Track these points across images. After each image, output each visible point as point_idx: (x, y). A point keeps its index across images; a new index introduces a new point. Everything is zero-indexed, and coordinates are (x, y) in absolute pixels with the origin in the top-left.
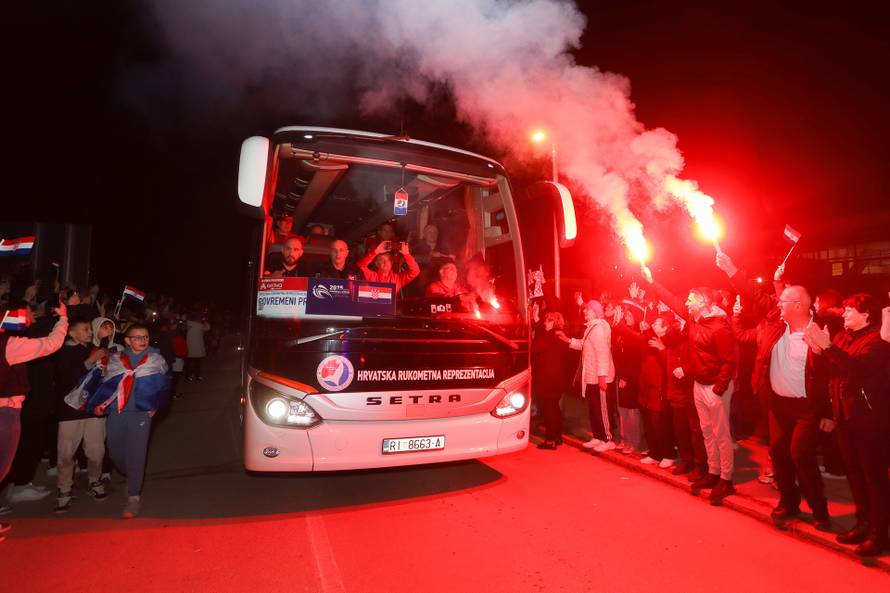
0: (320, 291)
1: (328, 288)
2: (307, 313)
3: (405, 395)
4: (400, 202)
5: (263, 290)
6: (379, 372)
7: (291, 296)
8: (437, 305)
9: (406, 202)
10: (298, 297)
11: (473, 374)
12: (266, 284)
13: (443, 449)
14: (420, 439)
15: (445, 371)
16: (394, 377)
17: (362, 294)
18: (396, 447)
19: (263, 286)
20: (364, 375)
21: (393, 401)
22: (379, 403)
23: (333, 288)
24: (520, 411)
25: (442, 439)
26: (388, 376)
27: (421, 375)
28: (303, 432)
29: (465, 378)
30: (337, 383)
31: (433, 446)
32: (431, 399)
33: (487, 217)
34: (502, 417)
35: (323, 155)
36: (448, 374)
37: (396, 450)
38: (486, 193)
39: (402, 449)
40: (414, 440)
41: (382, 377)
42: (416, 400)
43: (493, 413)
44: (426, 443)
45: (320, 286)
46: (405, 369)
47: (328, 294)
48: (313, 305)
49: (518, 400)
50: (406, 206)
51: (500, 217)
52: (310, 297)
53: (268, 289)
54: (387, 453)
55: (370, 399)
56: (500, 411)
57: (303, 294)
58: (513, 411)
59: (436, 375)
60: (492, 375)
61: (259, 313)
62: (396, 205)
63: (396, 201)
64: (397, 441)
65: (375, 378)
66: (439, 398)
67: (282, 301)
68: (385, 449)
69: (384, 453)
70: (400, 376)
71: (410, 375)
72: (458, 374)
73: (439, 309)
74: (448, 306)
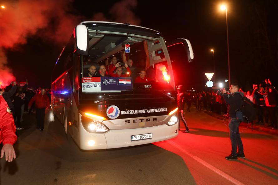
0: (105, 82)
1: (108, 80)
2: (101, 90)
3: (138, 119)
5: (84, 82)
6: (129, 111)
7: (95, 84)
8: (147, 85)
9: (129, 48)
10: (97, 84)
11: (160, 110)
12: (85, 80)
13: (152, 138)
14: (144, 135)
15: (151, 109)
16: (134, 113)
19: (84, 81)
20: (123, 112)
21: (134, 121)
22: (129, 122)
23: (110, 80)
24: (176, 123)
25: (151, 134)
26: (132, 112)
27: (143, 111)
28: (103, 134)
29: (158, 111)
31: (148, 137)
32: (147, 120)
33: (154, 52)
34: (170, 125)
35: (99, 31)
36: (152, 111)
37: (136, 139)
38: (153, 44)
39: (138, 139)
40: (142, 135)
41: (130, 113)
42: (142, 120)
43: (167, 124)
44: (146, 136)
46: (137, 109)
47: (108, 83)
48: (103, 87)
52: (102, 84)
53: (86, 82)
54: (133, 141)
55: (126, 121)
56: (170, 123)
58: (174, 123)
59: (148, 111)
60: (166, 110)
61: (83, 91)
62: (126, 49)
63: (126, 47)
64: (136, 136)
65: (127, 113)
66: (150, 119)
67: (91, 86)
68: (132, 139)
69: (132, 141)
70: (136, 112)
71: (139, 111)
72: (155, 110)
73: (147, 86)
74: (150, 85)
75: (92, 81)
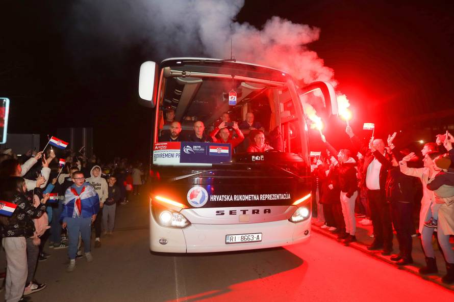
0: (188, 149)
1: (192, 147)
2: (180, 162)
3: (238, 209)
4: (232, 98)
5: (156, 149)
6: (223, 196)
7: (172, 153)
8: (255, 156)
9: (236, 97)
10: (175, 153)
11: (278, 197)
12: (158, 146)
13: (261, 241)
14: (247, 235)
15: (261, 195)
16: (231, 199)
17: (212, 150)
18: (234, 240)
19: (156, 148)
20: (214, 198)
21: (231, 213)
22: (223, 214)
23: (195, 147)
24: (305, 219)
25: (260, 235)
26: (228, 198)
27: (247, 198)
28: (180, 230)
29: (273, 199)
30: (199, 202)
31: (255, 239)
32: (253, 212)
33: (282, 105)
34: (295, 222)
35: (188, 73)
36: (263, 197)
37: (234, 241)
38: (280, 92)
39: (237, 241)
40: (244, 235)
41: (224, 199)
42: (244, 212)
43: (290, 220)
44: (251, 238)
45: (188, 146)
46: (238, 194)
47: (192, 151)
48: (184, 157)
49: (304, 212)
50: (236, 100)
51: (289, 105)
52: (182, 153)
53: (159, 149)
54: (229, 243)
55: (218, 212)
56: (294, 219)
57: (178, 151)
58: (302, 218)
59: (256, 198)
60: (289, 197)
61: (154, 162)
62: (230, 100)
63: (230, 97)
64: (234, 236)
65: (220, 199)
66: (258, 211)
67: (167, 155)
68: (227, 241)
69: (227, 243)
70: (235, 198)
71: (241, 198)
72: (269, 197)
73: (257, 158)
74: (262, 157)
75: (167, 148)
